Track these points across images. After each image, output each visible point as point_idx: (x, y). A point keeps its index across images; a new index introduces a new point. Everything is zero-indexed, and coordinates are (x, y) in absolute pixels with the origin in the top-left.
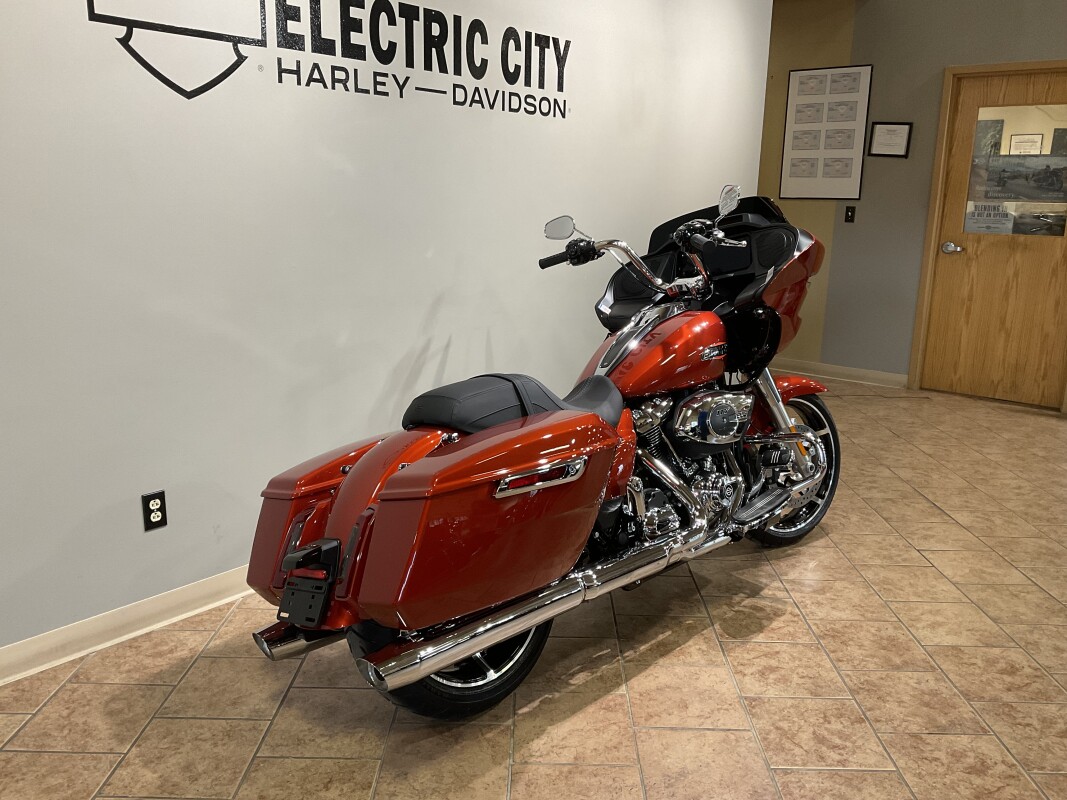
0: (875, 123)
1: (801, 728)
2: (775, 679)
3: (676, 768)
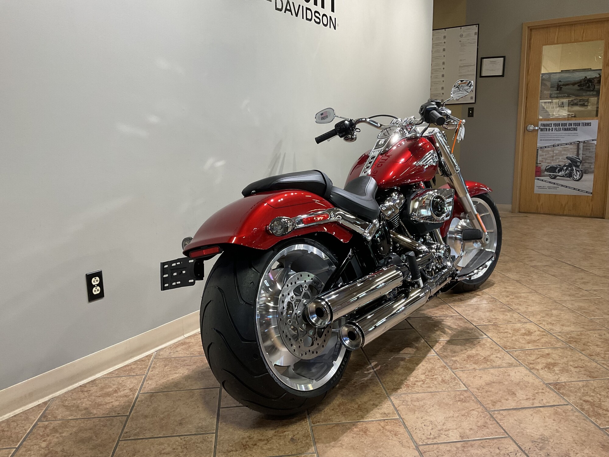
0: (482, 58)
1: (600, 399)
2: (560, 370)
3: (536, 435)
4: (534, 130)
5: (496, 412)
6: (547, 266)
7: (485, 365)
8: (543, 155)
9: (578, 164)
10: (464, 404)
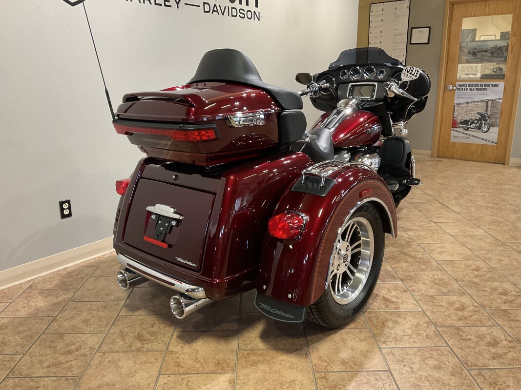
0: (412, 28)
4: (453, 89)
6: (421, 203)
8: (458, 111)
9: (487, 118)
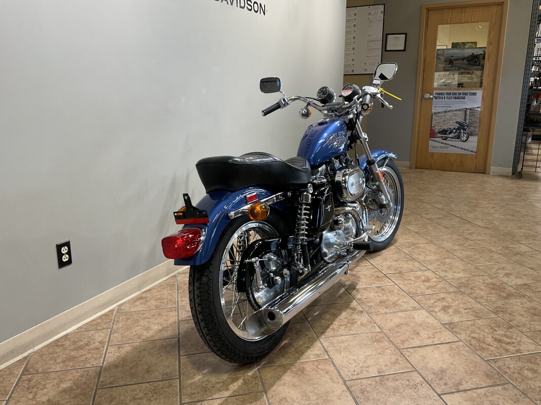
0: (387, 35)
1: (484, 336)
2: (453, 312)
3: (437, 368)
4: (430, 98)
5: (405, 350)
6: (440, 218)
7: (394, 310)
8: (436, 120)
9: (465, 127)
10: (379, 344)
